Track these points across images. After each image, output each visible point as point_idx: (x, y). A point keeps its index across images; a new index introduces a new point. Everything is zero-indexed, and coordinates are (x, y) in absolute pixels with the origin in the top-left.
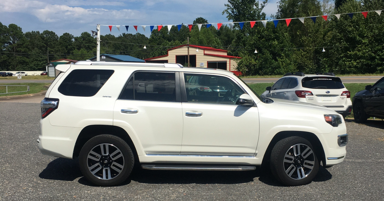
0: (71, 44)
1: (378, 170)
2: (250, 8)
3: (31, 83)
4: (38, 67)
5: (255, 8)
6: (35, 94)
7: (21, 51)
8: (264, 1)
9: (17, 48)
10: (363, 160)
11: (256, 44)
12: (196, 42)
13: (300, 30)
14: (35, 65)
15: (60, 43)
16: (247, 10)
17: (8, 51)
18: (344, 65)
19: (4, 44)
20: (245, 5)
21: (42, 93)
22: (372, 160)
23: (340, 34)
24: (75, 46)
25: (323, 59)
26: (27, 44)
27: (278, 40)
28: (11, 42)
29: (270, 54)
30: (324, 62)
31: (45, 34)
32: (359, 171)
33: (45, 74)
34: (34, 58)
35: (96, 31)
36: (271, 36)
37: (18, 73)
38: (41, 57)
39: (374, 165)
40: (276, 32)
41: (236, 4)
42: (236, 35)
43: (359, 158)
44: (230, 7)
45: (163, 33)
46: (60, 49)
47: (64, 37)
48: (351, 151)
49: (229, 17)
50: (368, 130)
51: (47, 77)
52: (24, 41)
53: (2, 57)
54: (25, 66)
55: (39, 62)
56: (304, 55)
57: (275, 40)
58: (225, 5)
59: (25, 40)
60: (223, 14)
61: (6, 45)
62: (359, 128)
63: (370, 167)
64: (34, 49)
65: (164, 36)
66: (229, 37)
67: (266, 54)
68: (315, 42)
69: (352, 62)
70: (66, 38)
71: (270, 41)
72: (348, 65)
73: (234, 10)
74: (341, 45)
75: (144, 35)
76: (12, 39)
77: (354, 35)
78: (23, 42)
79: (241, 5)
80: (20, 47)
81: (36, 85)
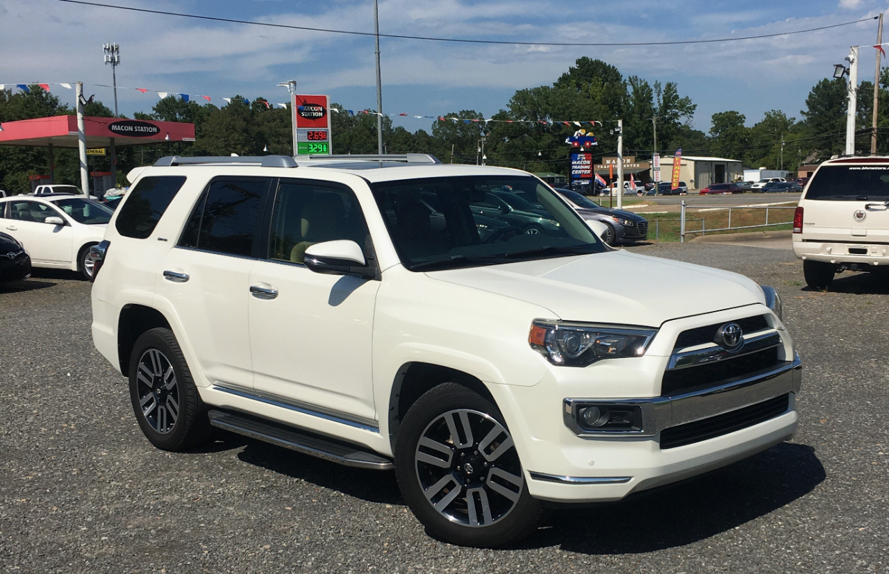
35: (843, 63)
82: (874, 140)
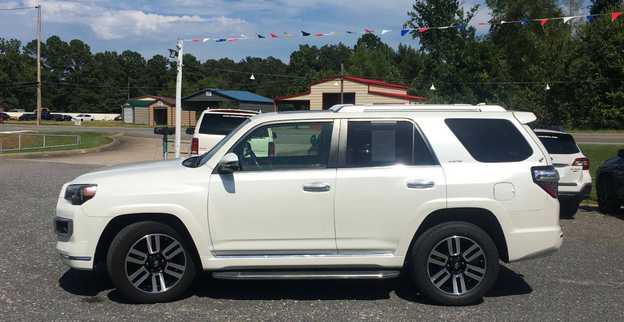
0: (165, 73)
1: (614, 301)
2: (449, 19)
3: (87, 133)
4: (113, 108)
5: (457, 19)
6: (89, 149)
7: (88, 82)
8: (473, 8)
9: (81, 77)
10: (592, 282)
11: (452, 77)
12: (359, 73)
13: (527, 55)
14: (108, 104)
15: (147, 70)
16: (444, 23)
17: (68, 82)
18: (598, 115)
19: (63, 71)
20: (441, 13)
21: (100, 149)
22: (609, 283)
23: (594, 63)
24: (171, 75)
25: (563, 103)
26: (98, 71)
27: (488, 71)
28: (73, 67)
29: (475, 94)
30: (566, 109)
31: (126, 56)
32: (578, 302)
33: (120, 118)
34: (107, 93)
35: (175, 49)
36: (477, 64)
37: (81, 116)
38: (118, 93)
39: (609, 293)
40: (486, 58)
41: (427, 13)
42: (425, 62)
43: (585, 278)
44: (416, 16)
45: (308, 57)
46: (148, 80)
47: (154, 62)
48: (575, 265)
49: (413, 34)
50: (618, 227)
51: (122, 123)
52: (92, 66)
53: (59, 91)
54: (92, 106)
55: (114, 100)
56: (532, 96)
57: (484, 71)
58: (408, 13)
59: (94, 64)
60: (405, 27)
61: (65, 72)
62: (602, 223)
63: (600, 295)
64: (107, 79)
65: (310, 62)
66: (415, 66)
67: (468, 94)
68: (550, 76)
69: (613, 109)
70: (157, 63)
71: (475, 72)
72: (606, 115)
73: (423, 22)
74: (594, 82)
75: (279, 60)
76: (74, 63)
77: (617, 65)
78: (92, 68)
79: (435, 14)
80: (86, 76)
81: (95, 136)
82: (39, 90)
